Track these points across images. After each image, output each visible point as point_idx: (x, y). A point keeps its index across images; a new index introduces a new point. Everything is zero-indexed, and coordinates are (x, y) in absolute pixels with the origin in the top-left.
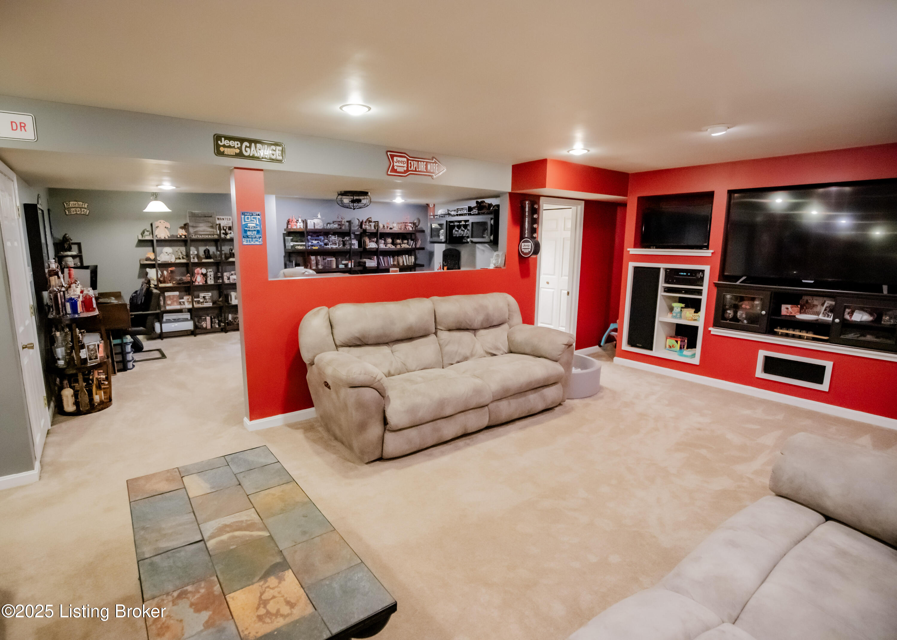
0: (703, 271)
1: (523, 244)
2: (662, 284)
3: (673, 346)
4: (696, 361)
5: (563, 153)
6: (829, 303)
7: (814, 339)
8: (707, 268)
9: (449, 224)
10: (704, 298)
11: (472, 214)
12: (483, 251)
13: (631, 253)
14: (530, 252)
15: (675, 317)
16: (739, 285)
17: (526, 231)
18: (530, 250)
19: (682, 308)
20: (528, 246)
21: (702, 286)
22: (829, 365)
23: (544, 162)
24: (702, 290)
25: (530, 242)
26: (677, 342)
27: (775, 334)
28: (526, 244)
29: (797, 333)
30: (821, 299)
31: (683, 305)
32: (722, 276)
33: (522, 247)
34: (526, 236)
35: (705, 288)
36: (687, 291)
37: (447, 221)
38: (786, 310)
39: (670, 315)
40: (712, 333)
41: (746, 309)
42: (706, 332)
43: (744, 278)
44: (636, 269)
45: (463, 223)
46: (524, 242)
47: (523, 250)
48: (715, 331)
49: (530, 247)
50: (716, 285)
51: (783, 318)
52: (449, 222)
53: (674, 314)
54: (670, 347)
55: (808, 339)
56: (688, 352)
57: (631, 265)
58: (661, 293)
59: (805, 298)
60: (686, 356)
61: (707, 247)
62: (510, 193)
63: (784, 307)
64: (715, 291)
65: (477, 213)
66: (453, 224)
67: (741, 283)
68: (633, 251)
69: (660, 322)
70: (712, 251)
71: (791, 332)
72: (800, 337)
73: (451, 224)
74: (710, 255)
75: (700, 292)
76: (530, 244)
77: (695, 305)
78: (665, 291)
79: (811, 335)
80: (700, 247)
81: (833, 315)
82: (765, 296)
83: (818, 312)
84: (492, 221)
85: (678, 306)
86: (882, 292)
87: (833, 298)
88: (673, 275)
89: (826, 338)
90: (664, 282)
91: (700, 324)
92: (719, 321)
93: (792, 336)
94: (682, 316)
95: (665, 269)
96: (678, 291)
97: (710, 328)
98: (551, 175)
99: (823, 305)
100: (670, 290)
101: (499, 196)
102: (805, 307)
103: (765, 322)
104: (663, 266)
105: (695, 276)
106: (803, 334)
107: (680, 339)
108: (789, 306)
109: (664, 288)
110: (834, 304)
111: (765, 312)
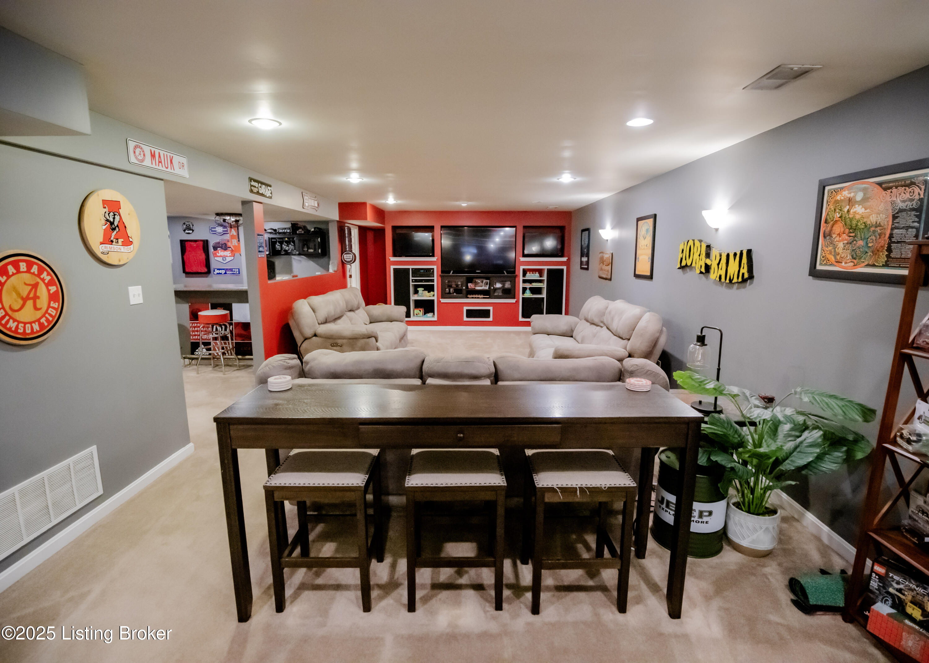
0: (433, 269)
1: (345, 255)
2: (411, 278)
3: (418, 314)
4: (435, 319)
5: (380, 203)
6: (485, 281)
7: (484, 298)
8: (435, 267)
9: (271, 240)
10: (435, 284)
11: (298, 233)
12: (300, 261)
13: (391, 260)
14: (351, 261)
16: (451, 275)
17: (347, 247)
18: (351, 259)
19: (423, 290)
20: (350, 256)
21: (433, 277)
22: (491, 308)
23: (364, 204)
24: (434, 279)
25: (351, 254)
26: (420, 311)
27: (468, 298)
28: (347, 255)
29: (477, 296)
30: (481, 280)
31: (423, 289)
32: (442, 272)
33: (345, 258)
34: (347, 250)
35: (435, 278)
36: (426, 281)
37: (269, 238)
38: (471, 286)
39: (416, 295)
40: (442, 302)
41: (454, 287)
42: (439, 302)
43: (452, 272)
44: (394, 269)
45: (286, 239)
46: (346, 254)
47: (345, 259)
48: (443, 301)
49: (351, 257)
50: (441, 276)
51: (470, 290)
52: (271, 238)
53: (420, 295)
54: (417, 314)
55: (481, 298)
56: (430, 315)
57: (392, 267)
58: (411, 283)
59: (474, 280)
60: (429, 317)
61: (433, 256)
62: (337, 221)
63: (469, 284)
64: (440, 279)
65: (303, 233)
66: (275, 240)
67: (452, 273)
68: (393, 259)
69: (412, 300)
70: (437, 258)
71: (474, 296)
72: (478, 298)
73: (273, 240)
74: (436, 260)
75: (432, 281)
76: (351, 255)
77: (430, 288)
78: (413, 282)
79: (482, 296)
80: (430, 256)
81: (488, 285)
82: (464, 279)
83: (482, 286)
84: (319, 239)
85: (420, 290)
86: (505, 274)
87: (487, 278)
88: (416, 272)
89: (488, 297)
90: (412, 277)
91: (435, 298)
92: (444, 295)
93: (475, 298)
94: (424, 295)
95: (412, 269)
96: (421, 281)
97: (441, 300)
98: (369, 212)
99: (482, 282)
100: (416, 281)
101: (327, 222)
102: (476, 284)
103: (464, 292)
104: (411, 267)
105: (430, 272)
106: (479, 296)
107: (421, 309)
108: (470, 284)
109: (412, 280)
110: (488, 281)
111: (464, 288)
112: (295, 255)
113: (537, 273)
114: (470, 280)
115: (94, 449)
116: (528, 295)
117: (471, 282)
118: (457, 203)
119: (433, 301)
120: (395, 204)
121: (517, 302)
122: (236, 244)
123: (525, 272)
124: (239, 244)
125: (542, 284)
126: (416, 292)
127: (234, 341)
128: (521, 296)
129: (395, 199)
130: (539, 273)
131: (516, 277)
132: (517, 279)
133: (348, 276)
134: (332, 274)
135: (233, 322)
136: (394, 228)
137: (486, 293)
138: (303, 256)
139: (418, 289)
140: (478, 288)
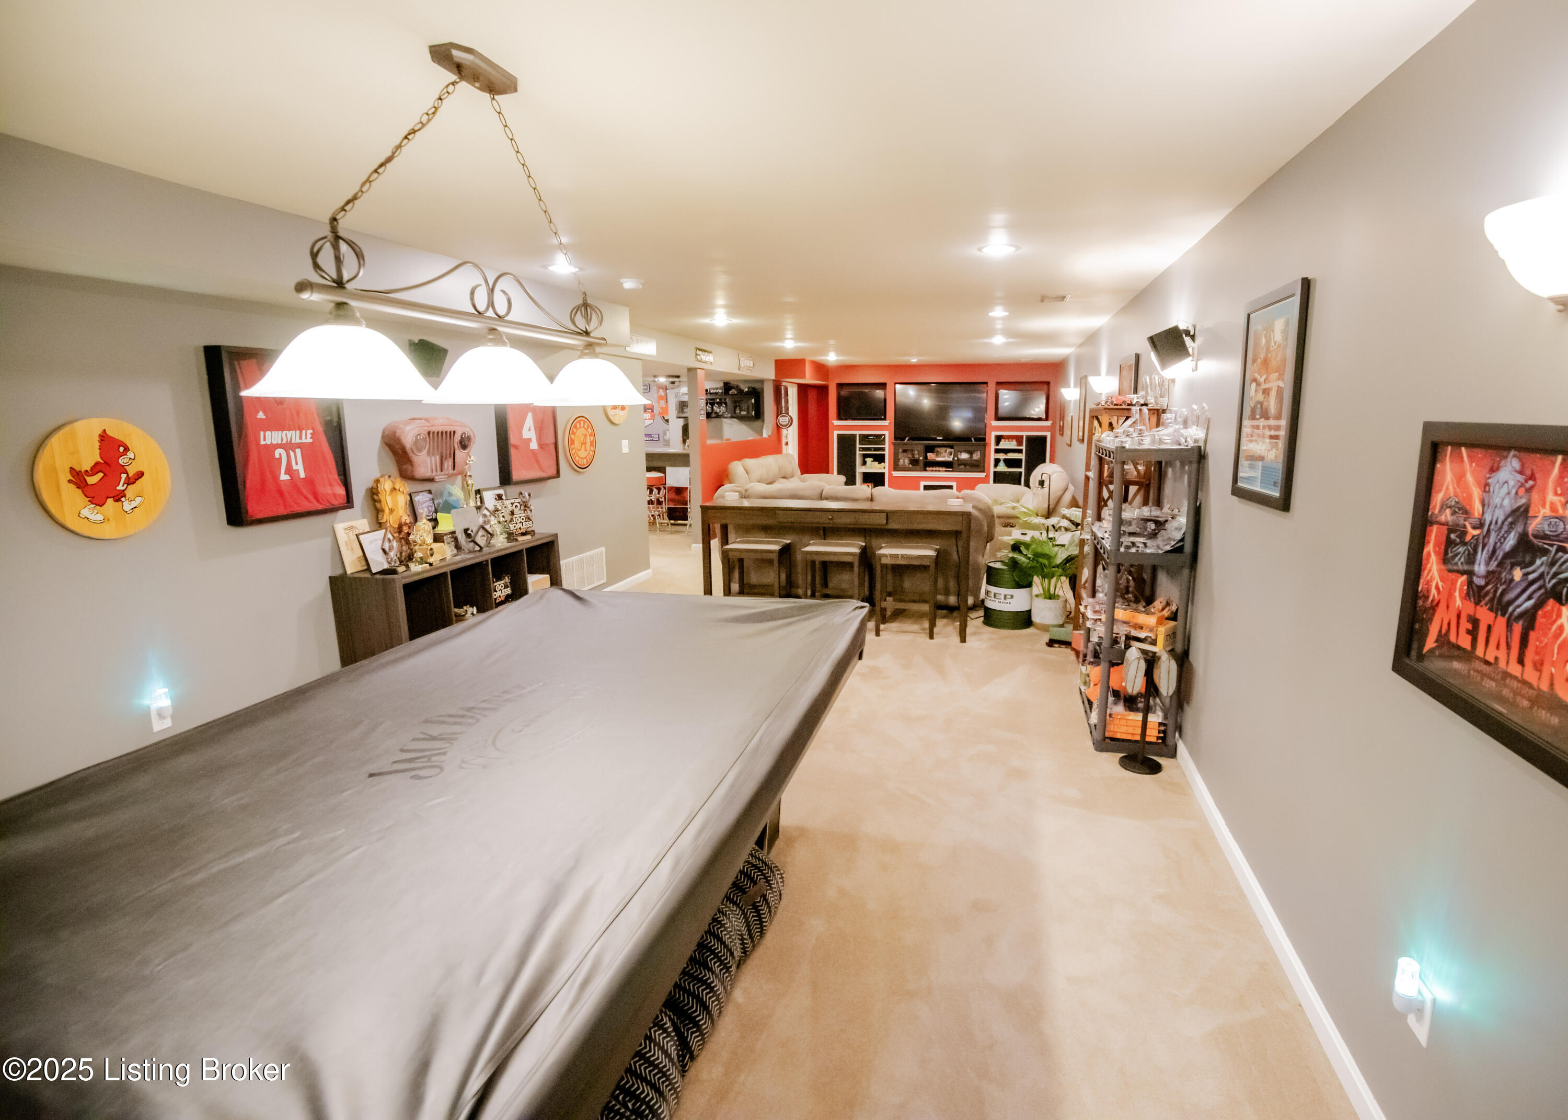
0: (884, 435)
1: (781, 418)
2: (858, 446)
5: (820, 358)
6: (949, 450)
7: (946, 471)
8: (886, 433)
10: (887, 453)
11: (730, 393)
12: (732, 424)
13: (835, 424)
14: (788, 424)
15: (869, 468)
16: (906, 443)
17: (783, 409)
19: (872, 461)
20: (786, 419)
21: (885, 445)
22: (955, 485)
23: (802, 361)
24: (885, 447)
25: (787, 416)
27: (927, 470)
28: (784, 418)
29: (937, 469)
30: (944, 449)
31: (872, 459)
32: (896, 438)
33: (781, 421)
34: (783, 412)
35: (887, 446)
36: (876, 449)
38: (931, 456)
39: (864, 467)
40: (893, 475)
41: (910, 457)
42: (890, 475)
43: (907, 439)
44: (839, 435)
45: (718, 400)
46: (782, 416)
47: (781, 423)
48: (895, 474)
49: (788, 421)
50: (894, 444)
51: (930, 461)
53: (868, 466)
55: (943, 471)
57: (836, 433)
58: (858, 453)
59: (937, 449)
61: (885, 419)
62: (774, 380)
63: (929, 454)
64: (892, 447)
65: (736, 393)
67: (908, 440)
68: (837, 423)
69: (859, 473)
70: (889, 421)
71: (934, 469)
72: (939, 471)
74: (888, 424)
75: (883, 449)
76: (788, 418)
77: (880, 459)
78: (860, 450)
79: (944, 469)
80: (881, 419)
81: (952, 456)
82: (921, 448)
83: (945, 456)
84: (753, 400)
85: (869, 460)
86: (971, 441)
87: (952, 447)
88: (865, 439)
89: (951, 469)
90: (860, 444)
91: (886, 471)
92: (896, 467)
93: (936, 471)
94: (873, 467)
95: (860, 435)
96: (869, 449)
97: (893, 472)
98: (808, 370)
99: (946, 452)
100: (864, 449)
101: (762, 381)
102: (938, 454)
103: (921, 464)
104: (857, 433)
105: (879, 439)
106: (941, 469)
107: (870, 485)
108: (931, 454)
109: (860, 448)
110: (953, 450)
111: (921, 458)
112: (726, 418)
113: (1014, 440)
114: (930, 449)
115: (603, 549)
116: (1002, 468)
117: (932, 451)
118: (906, 358)
119: (883, 475)
120: (836, 360)
121: (987, 476)
122: (664, 406)
123: (999, 439)
124: (667, 405)
125: (1020, 455)
126: (864, 463)
127: (667, 506)
128: (992, 469)
129: (837, 355)
130: (1017, 441)
131: (985, 446)
132: (987, 449)
133: (784, 443)
134: (765, 438)
135: (667, 486)
136: (840, 386)
137: (947, 465)
138: (735, 419)
139: (867, 459)
140: (939, 459)
